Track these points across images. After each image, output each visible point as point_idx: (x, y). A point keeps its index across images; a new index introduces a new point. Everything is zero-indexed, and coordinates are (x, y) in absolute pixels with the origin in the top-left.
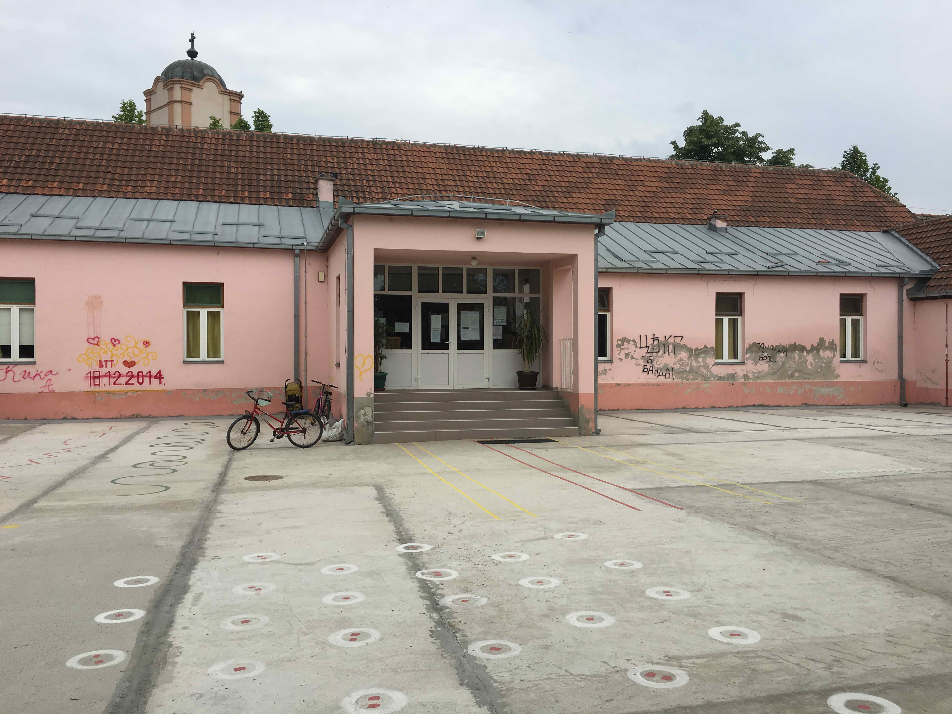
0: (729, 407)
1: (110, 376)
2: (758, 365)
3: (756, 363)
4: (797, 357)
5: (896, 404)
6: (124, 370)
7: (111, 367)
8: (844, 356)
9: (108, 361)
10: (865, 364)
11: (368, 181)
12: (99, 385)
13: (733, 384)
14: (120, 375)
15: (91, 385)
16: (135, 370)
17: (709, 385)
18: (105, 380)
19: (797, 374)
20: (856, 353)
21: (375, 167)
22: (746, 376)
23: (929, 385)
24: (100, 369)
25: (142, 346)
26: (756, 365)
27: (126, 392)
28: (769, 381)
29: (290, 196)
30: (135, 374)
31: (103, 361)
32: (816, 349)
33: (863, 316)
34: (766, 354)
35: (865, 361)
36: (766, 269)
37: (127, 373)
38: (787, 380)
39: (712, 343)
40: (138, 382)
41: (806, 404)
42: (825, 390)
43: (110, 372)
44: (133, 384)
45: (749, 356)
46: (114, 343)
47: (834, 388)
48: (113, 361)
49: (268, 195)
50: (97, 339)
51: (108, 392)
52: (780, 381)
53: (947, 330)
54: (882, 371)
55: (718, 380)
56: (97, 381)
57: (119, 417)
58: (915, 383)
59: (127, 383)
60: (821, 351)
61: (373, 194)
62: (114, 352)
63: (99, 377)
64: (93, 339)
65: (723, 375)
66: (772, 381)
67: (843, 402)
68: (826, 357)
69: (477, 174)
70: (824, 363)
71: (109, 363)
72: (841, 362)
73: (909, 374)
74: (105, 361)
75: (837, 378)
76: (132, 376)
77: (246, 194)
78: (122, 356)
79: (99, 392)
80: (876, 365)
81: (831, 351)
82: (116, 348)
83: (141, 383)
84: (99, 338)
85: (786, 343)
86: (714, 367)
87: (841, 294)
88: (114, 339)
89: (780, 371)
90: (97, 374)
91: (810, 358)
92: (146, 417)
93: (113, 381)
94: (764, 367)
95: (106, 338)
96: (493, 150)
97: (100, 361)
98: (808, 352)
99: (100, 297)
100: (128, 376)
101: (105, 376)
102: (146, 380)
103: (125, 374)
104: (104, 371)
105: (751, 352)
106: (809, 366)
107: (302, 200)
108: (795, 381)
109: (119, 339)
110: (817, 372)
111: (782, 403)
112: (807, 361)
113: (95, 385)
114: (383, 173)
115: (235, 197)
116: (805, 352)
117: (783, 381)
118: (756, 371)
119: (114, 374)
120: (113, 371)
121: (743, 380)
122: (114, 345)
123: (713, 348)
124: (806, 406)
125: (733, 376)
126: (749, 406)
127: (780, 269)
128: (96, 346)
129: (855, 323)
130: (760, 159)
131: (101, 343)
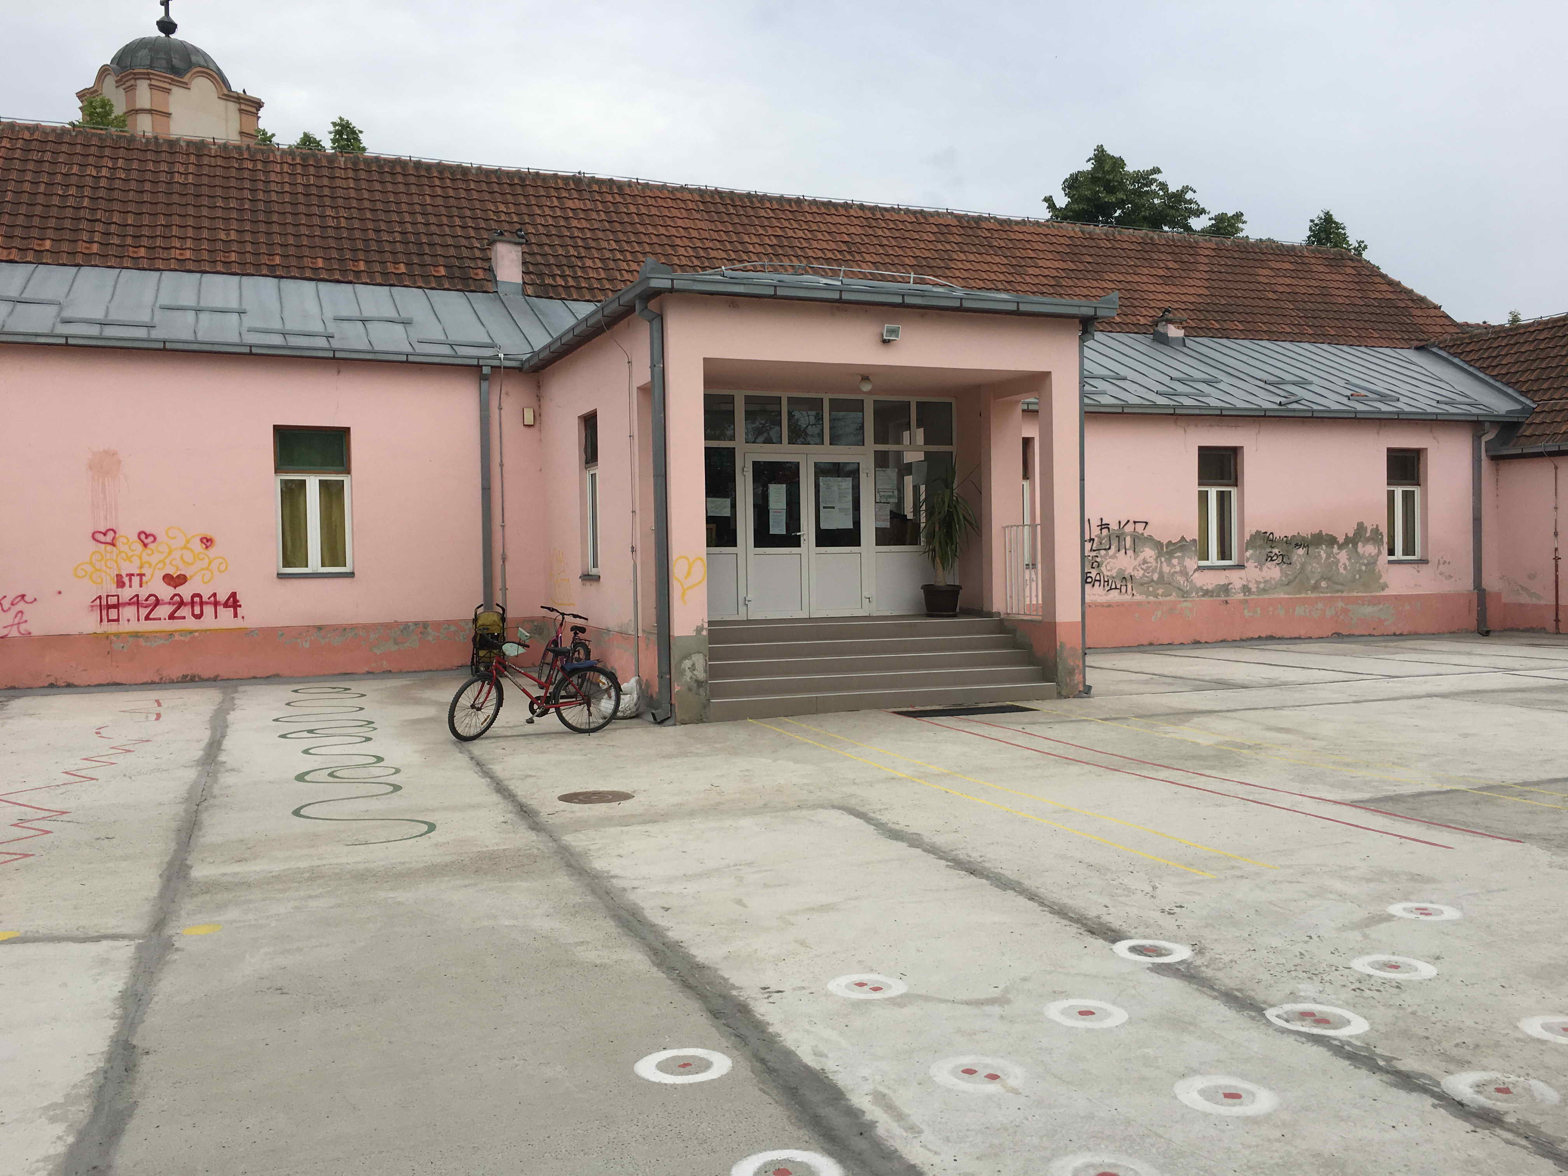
0: (1221, 641)
1: (138, 603)
2: (1265, 568)
3: (1260, 566)
4: (1324, 555)
5: (1472, 632)
6: (165, 592)
7: (141, 586)
8: (1391, 552)
9: (133, 575)
10: (1424, 566)
11: (575, 247)
12: (118, 620)
13: (1227, 602)
14: (158, 602)
15: (101, 621)
16: (185, 592)
17: (1189, 605)
18: (129, 612)
19: (1323, 584)
20: (1409, 548)
21: (584, 224)
22: (1246, 589)
23: (1524, 599)
24: (119, 591)
25: (198, 547)
26: (1261, 570)
27: (171, 634)
28: (1282, 596)
29: (442, 271)
30: (187, 598)
31: (124, 575)
32: (1352, 541)
33: (1419, 485)
34: (1276, 551)
35: (1424, 561)
36: (1276, 407)
37: (172, 598)
38: (1310, 594)
39: (1193, 533)
40: (193, 615)
41: (1338, 634)
42: (1368, 610)
43: (137, 596)
44: (184, 618)
45: (1251, 555)
46: (146, 541)
47: (1381, 606)
48: (144, 575)
49: (402, 268)
50: (111, 535)
51: (136, 635)
52: (1297, 596)
53: (1556, 508)
54: (1450, 577)
55: (1203, 596)
56: (113, 614)
57: (157, 680)
58: (1499, 595)
59: (172, 617)
60: (1360, 545)
61: (590, 270)
62: (145, 558)
63: (117, 606)
64: (105, 534)
65: (1210, 587)
66: (1287, 596)
67: (1393, 629)
68: (1366, 554)
69: (761, 241)
70: (1365, 565)
71: (136, 580)
72: (1390, 562)
73: (1491, 582)
74: (127, 575)
75: (1383, 589)
76: (181, 604)
77: (362, 266)
78: (161, 565)
79: (117, 635)
80: (1442, 568)
81: (1374, 544)
82: (148, 551)
83: (198, 617)
84: (115, 532)
85: (1307, 531)
86: (1196, 574)
87: (1389, 450)
88: (145, 533)
89: (1297, 580)
90: (113, 601)
91: (1343, 556)
92: (207, 680)
93: (144, 612)
94: (1273, 572)
95: (128, 532)
96: (781, 199)
97: (117, 575)
98: (1341, 547)
99: (114, 454)
100: (174, 604)
101: (129, 604)
102: (209, 610)
103: (167, 599)
104: (126, 594)
105: (1254, 547)
106: (1342, 570)
107: (465, 279)
108: (1322, 595)
109: (152, 532)
110: (1354, 580)
111: (1303, 633)
112: (1338, 561)
113: (109, 621)
114: (600, 235)
115: (344, 271)
116: (1336, 546)
117: (1303, 595)
118: (1262, 580)
119: (146, 600)
120: (144, 593)
121: (1241, 596)
122: (145, 545)
123: (1194, 540)
124: (1338, 637)
125: (1225, 589)
126: (1252, 639)
127: (1295, 406)
128: (109, 547)
129: (1408, 497)
130: (1188, 228)
131: (120, 542)
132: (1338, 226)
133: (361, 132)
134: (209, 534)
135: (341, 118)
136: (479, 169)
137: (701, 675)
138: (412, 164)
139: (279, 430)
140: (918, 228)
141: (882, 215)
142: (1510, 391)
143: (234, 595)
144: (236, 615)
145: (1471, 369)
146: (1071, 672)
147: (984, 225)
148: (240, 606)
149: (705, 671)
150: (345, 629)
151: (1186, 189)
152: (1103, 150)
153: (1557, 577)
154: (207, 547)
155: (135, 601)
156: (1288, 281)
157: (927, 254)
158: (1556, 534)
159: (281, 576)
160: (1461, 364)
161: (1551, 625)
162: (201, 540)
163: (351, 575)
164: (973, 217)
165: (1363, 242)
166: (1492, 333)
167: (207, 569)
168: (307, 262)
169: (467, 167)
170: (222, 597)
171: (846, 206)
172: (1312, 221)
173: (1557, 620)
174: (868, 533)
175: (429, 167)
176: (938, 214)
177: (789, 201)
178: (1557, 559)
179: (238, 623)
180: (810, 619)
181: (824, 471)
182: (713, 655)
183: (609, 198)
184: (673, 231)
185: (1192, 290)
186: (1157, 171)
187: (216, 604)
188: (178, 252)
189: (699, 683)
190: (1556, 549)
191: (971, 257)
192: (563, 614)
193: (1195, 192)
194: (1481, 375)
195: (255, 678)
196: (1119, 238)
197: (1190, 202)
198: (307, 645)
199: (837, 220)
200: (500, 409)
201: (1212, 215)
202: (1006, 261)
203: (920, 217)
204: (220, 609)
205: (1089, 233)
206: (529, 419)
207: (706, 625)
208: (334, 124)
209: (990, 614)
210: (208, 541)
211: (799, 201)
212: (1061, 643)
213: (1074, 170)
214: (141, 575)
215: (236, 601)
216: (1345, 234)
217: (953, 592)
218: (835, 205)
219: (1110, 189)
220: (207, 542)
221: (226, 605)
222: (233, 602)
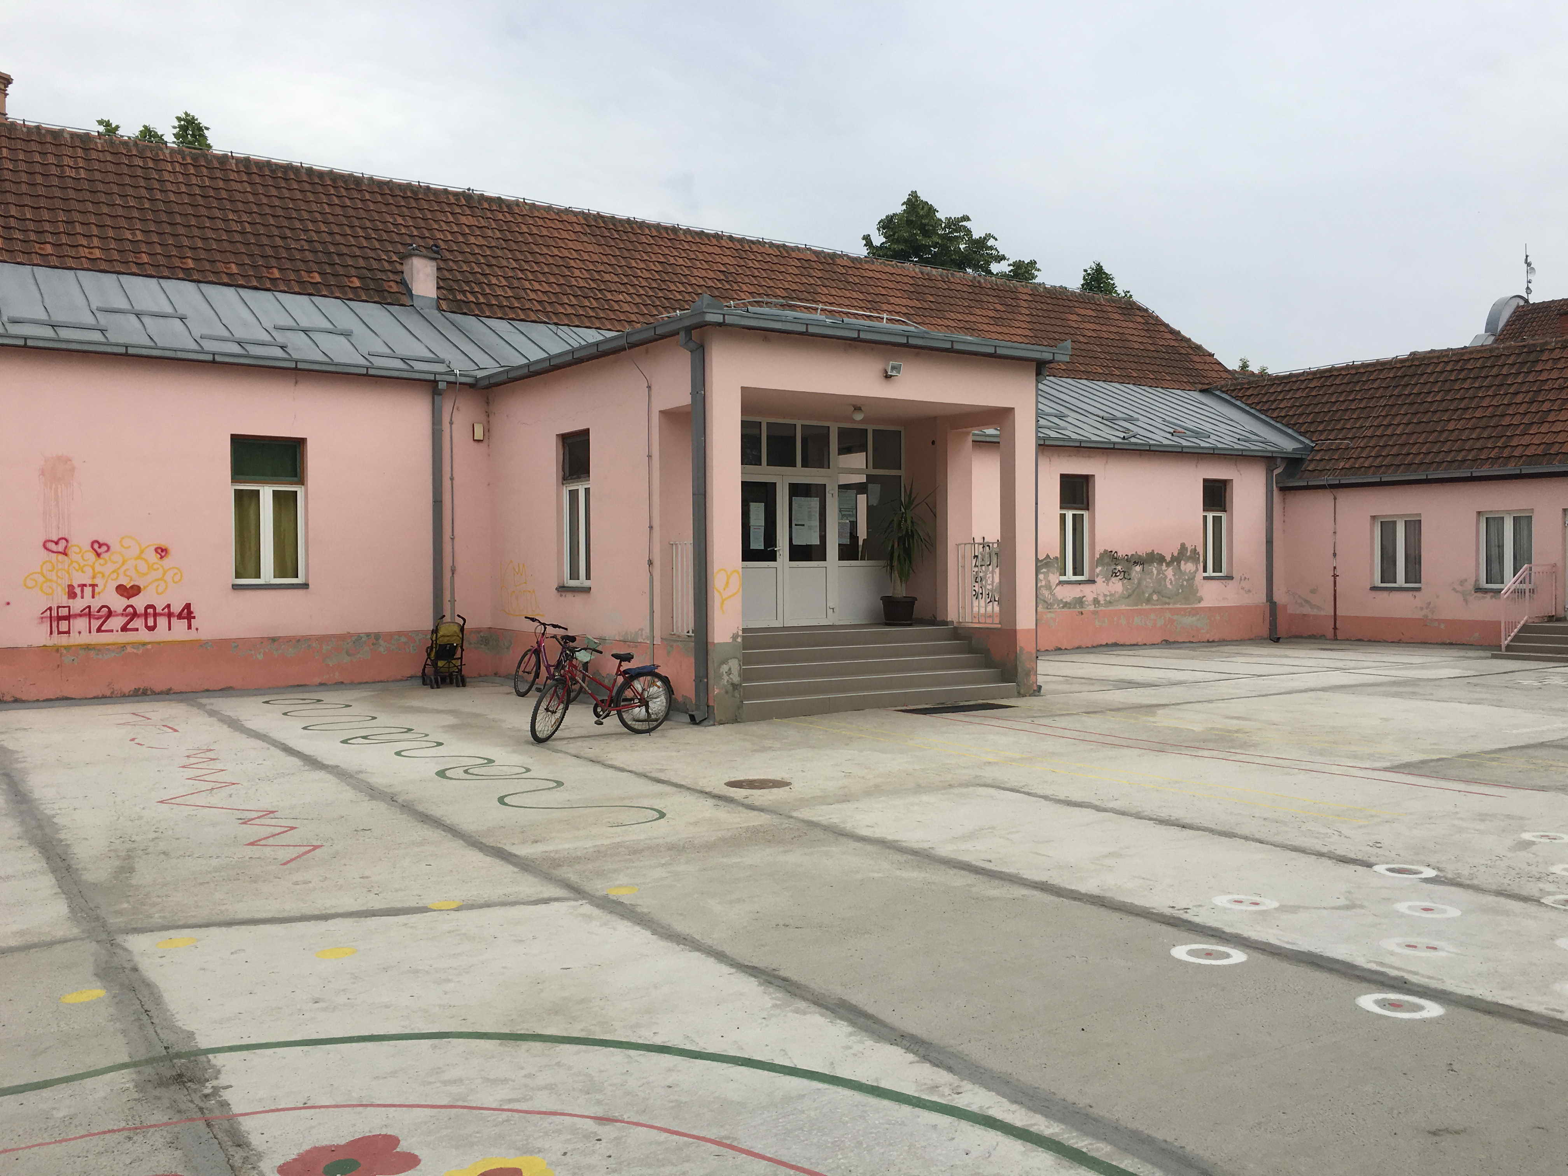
0: (1078, 648)
1: (90, 615)
2: (1110, 584)
3: (1107, 580)
4: (1155, 572)
5: (1265, 639)
6: (118, 603)
7: (93, 597)
8: (1205, 570)
9: (85, 585)
10: (1230, 582)
11: (479, 264)
12: (68, 632)
13: (1082, 613)
14: (110, 614)
15: (51, 633)
16: (139, 603)
17: (1053, 615)
18: (80, 624)
19: (1155, 597)
20: (1217, 567)
21: (481, 241)
22: (1096, 601)
23: (1307, 610)
24: (71, 602)
25: (154, 557)
26: (1107, 584)
27: (124, 646)
28: (1123, 607)
29: (357, 283)
30: (140, 610)
31: (76, 586)
32: (1176, 560)
33: (1226, 511)
34: (1119, 568)
35: (1229, 578)
36: (1120, 440)
37: (125, 610)
38: (1145, 606)
39: (1056, 553)
40: (147, 627)
41: (1166, 641)
42: (1189, 620)
43: (89, 607)
44: (137, 630)
45: (1101, 571)
46: (99, 551)
47: (1198, 617)
48: (97, 585)
49: (318, 278)
50: (63, 543)
51: (88, 647)
52: (1135, 608)
53: (1335, 533)
54: (1249, 591)
55: (1063, 607)
56: (64, 626)
57: (108, 694)
58: (1285, 607)
59: (124, 629)
60: (1183, 562)
61: (496, 288)
62: (98, 568)
63: (68, 618)
64: (57, 543)
65: (1068, 600)
66: (1128, 608)
67: (1208, 637)
68: (1187, 571)
69: (647, 266)
70: (1185, 580)
71: (88, 591)
72: (1205, 578)
73: (1280, 596)
74: (79, 586)
75: (1199, 602)
76: (135, 615)
77: (276, 274)
78: (114, 576)
79: (68, 648)
80: (1243, 584)
81: (1193, 562)
82: (101, 561)
83: (152, 629)
84: (67, 541)
85: (1142, 551)
86: (1058, 587)
87: (1205, 481)
88: (97, 542)
89: (1136, 592)
90: (64, 612)
91: (1170, 572)
92: (161, 693)
93: (96, 624)
94: (1117, 586)
95: (81, 541)
96: (658, 227)
97: (69, 586)
98: (1168, 565)
99: (68, 460)
100: (127, 616)
101: (80, 616)
102: (162, 622)
103: (120, 610)
104: (77, 605)
105: (1103, 565)
106: (1169, 586)
107: (380, 291)
108: (1154, 607)
109: (109, 543)
110: (1178, 594)
111: (1140, 641)
112: (1166, 577)
113: (59, 633)
114: (499, 253)
115: (259, 278)
116: (1164, 564)
117: (1139, 607)
118: (1108, 594)
119: (99, 611)
120: (96, 604)
121: (1092, 608)
122: (98, 555)
123: (1056, 558)
124: (1167, 643)
125: (1080, 601)
126: (1101, 645)
127: (1133, 440)
128: (61, 557)
129: (1217, 521)
130: (989, 272)
131: (72, 551)
132: (1108, 276)
133: (207, 129)
134: (163, 544)
135: (186, 114)
136: (371, 179)
137: (736, 679)
138: (304, 171)
139: (236, 440)
140: (783, 261)
141: (750, 247)
142: (1290, 431)
143: (188, 606)
144: (190, 627)
145: (1252, 411)
146: (1028, 674)
147: (838, 261)
148: (194, 618)
149: (740, 675)
150: (299, 641)
151: (989, 236)
152: (916, 197)
153: (1335, 591)
154: (162, 557)
155: (87, 613)
156: (1093, 326)
157: (795, 287)
158: (1335, 555)
159: (235, 587)
160: (1243, 406)
161: (1330, 633)
162: (156, 550)
163: (305, 586)
164: (828, 254)
165: (1129, 292)
166: (1268, 380)
167: (162, 579)
168: (220, 267)
169: (359, 177)
170: (176, 609)
171: (718, 237)
172: (1085, 271)
173: (1335, 628)
174: (832, 550)
175: (321, 174)
176: (798, 249)
177: (666, 228)
178: (1335, 576)
179: (192, 635)
180: (784, 628)
181: (797, 490)
182: (746, 660)
183: (500, 216)
184: (566, 253)
185: (1019, 332)
186: (966, 218)
187: (170, 615)
188: (87, 250)
189: (735, 686)
190: (1335, 568)
191: (833, 292)
192: (544, 624)
193: (996, 240)
194: (1263, 417)
195: (207, 690)
196: (952, 280)
197: (991, 248)
198: (260, 657)
199: (711, 249)
200: (451, 423)
201: (1011, 262)
202: (862, 297)
203: (783, 251)
204: (174, 620)
205: (927, 274)
206: (479, 435)
207: (740, 633)
208: (179, 119)
209: (945, 623)
210: (162, 550)
211: (675, 230)
212: (1021, 648)
213: (891, 213)
214: (93, 586)
215: (190, 612)
216: (1114, 284)
217: (910, 602)
218: (708, 236)
219: (926, 233)
220: (162, 552)
221: (180, 616)
222: (187, 613)
